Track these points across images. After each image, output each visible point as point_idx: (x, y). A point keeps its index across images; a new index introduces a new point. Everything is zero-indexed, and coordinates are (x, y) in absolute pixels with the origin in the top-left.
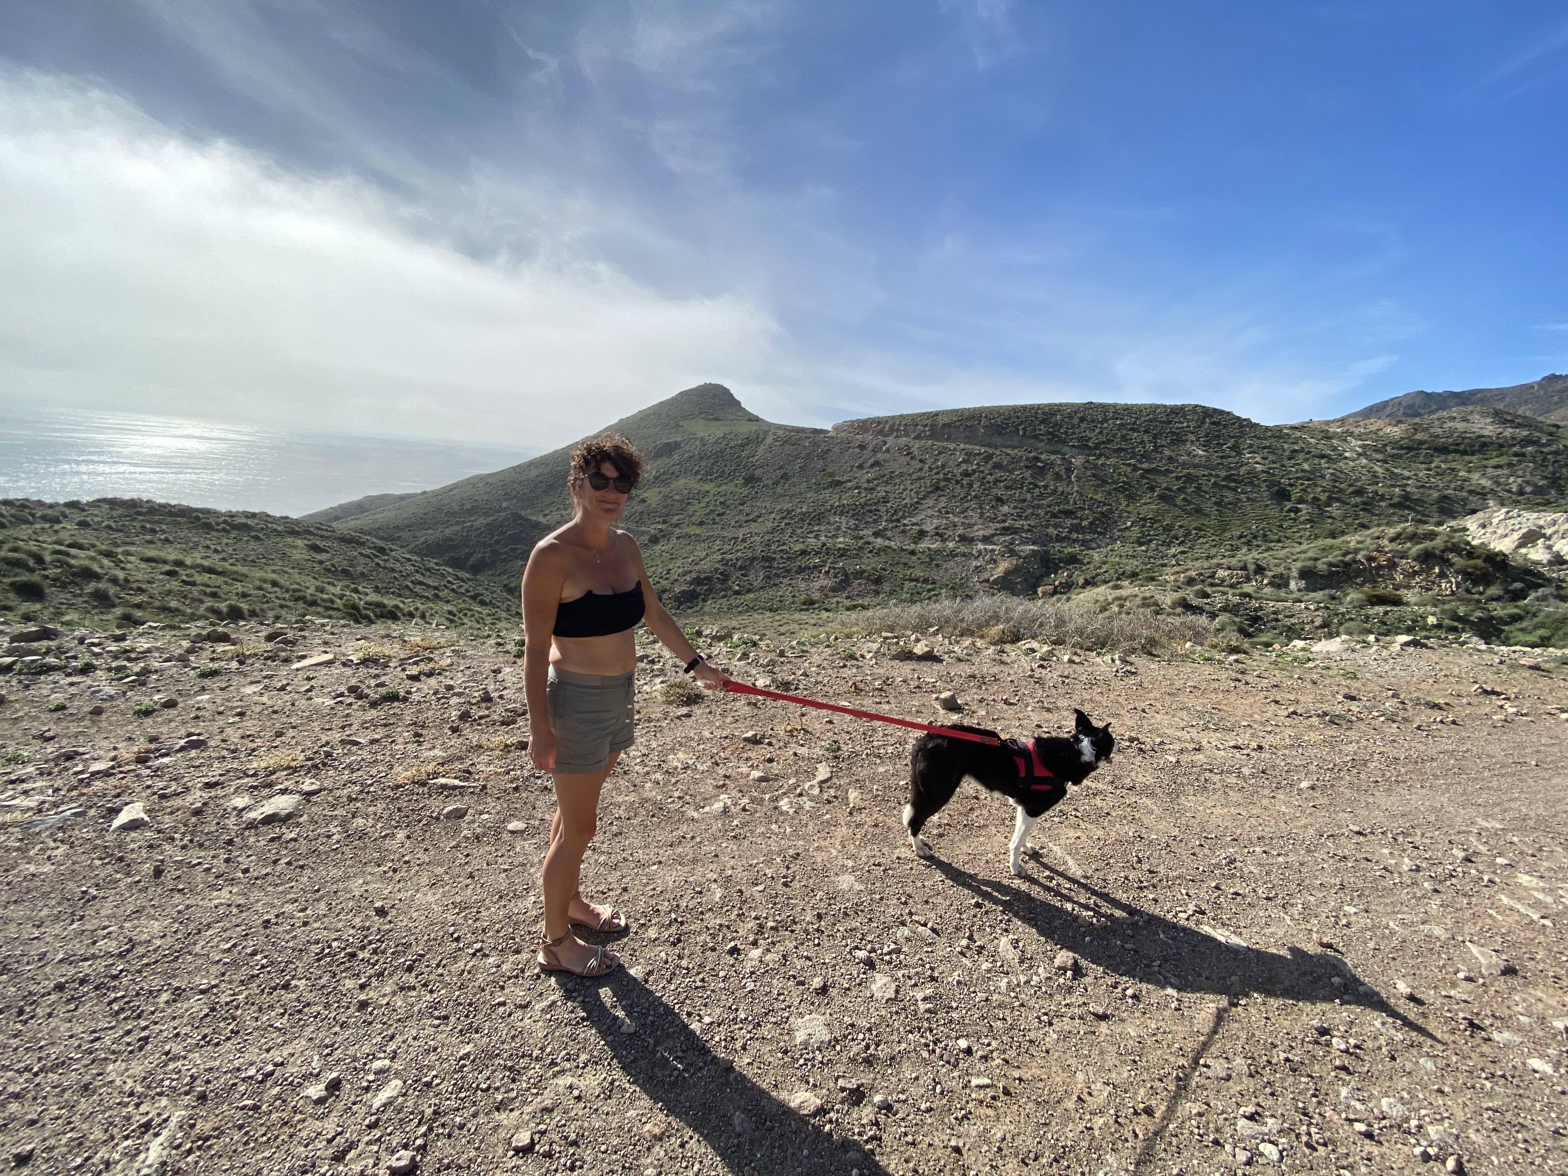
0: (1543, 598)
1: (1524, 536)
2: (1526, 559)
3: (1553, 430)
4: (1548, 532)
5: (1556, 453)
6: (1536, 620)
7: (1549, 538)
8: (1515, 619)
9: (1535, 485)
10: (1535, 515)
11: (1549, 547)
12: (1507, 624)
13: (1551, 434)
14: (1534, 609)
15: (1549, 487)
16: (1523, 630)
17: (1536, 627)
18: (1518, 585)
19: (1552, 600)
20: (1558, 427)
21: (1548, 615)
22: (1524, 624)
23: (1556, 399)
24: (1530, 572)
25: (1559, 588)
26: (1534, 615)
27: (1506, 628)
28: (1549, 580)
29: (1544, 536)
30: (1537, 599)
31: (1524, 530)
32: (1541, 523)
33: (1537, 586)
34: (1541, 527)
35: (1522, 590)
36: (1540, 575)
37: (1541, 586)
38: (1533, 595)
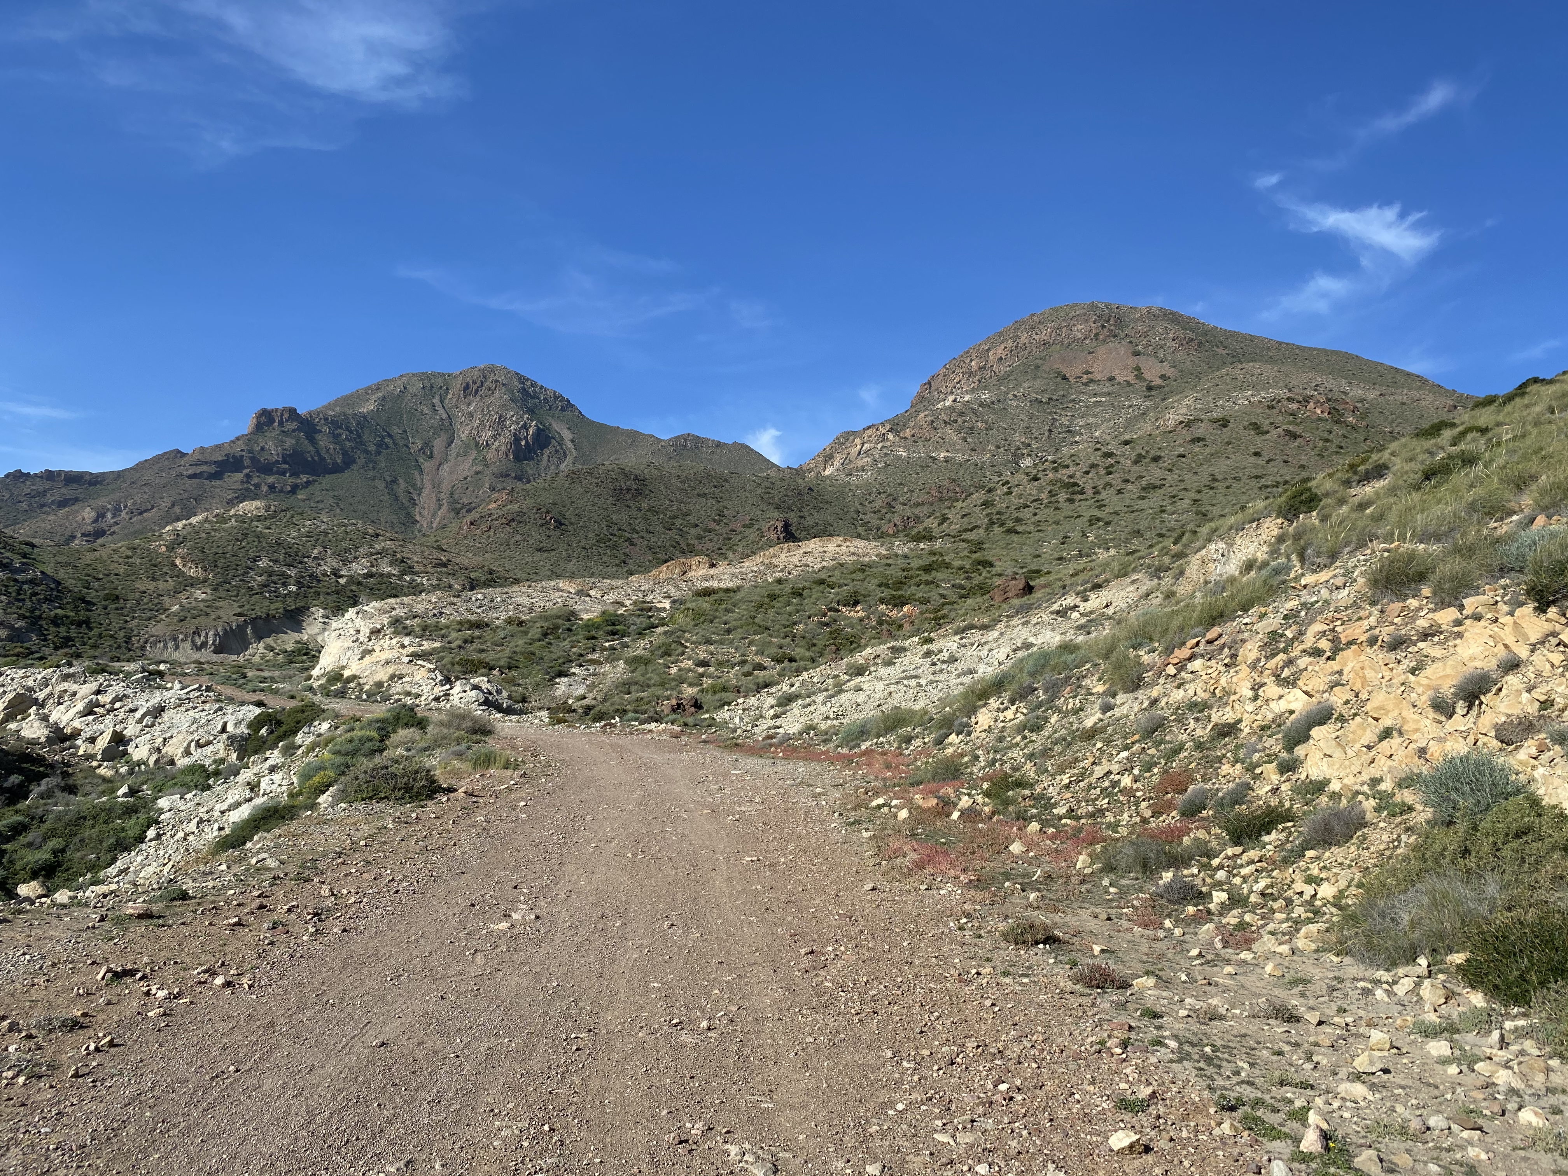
0: (47, 795)
1: (11, 705)
2: (22, 739)
3: (27, 549)
4: (41, 695)
5: (32, 582)
6: (44, 827)
7: (42, 706)
8: (19, 829)
9: (12, 628)
10: (21, 673)
11: (45, 718)
12: (8, 839)
13: (24, 556)
14: (40, 812)
15: (29, 630)
16: (30, 845)
17: (46, 838)
18: (15, 779)
19: (58, 794)
20: (33, 546)
21: (58, 818)
22: (30, 836)
23: (24, 505)
24: (27, 757)
25: (65, 775)
26: (42, 821)
27: (8, 847)
28: (52, 766)
29: (36, 702)
30: (42, 796)
31: (11, 696)
32: (30, 683)
33: (39, 777)
34: (30, 690)
35: (21, 785)
36: (40, 760)
37: (47, 775)
38: (36, 791)
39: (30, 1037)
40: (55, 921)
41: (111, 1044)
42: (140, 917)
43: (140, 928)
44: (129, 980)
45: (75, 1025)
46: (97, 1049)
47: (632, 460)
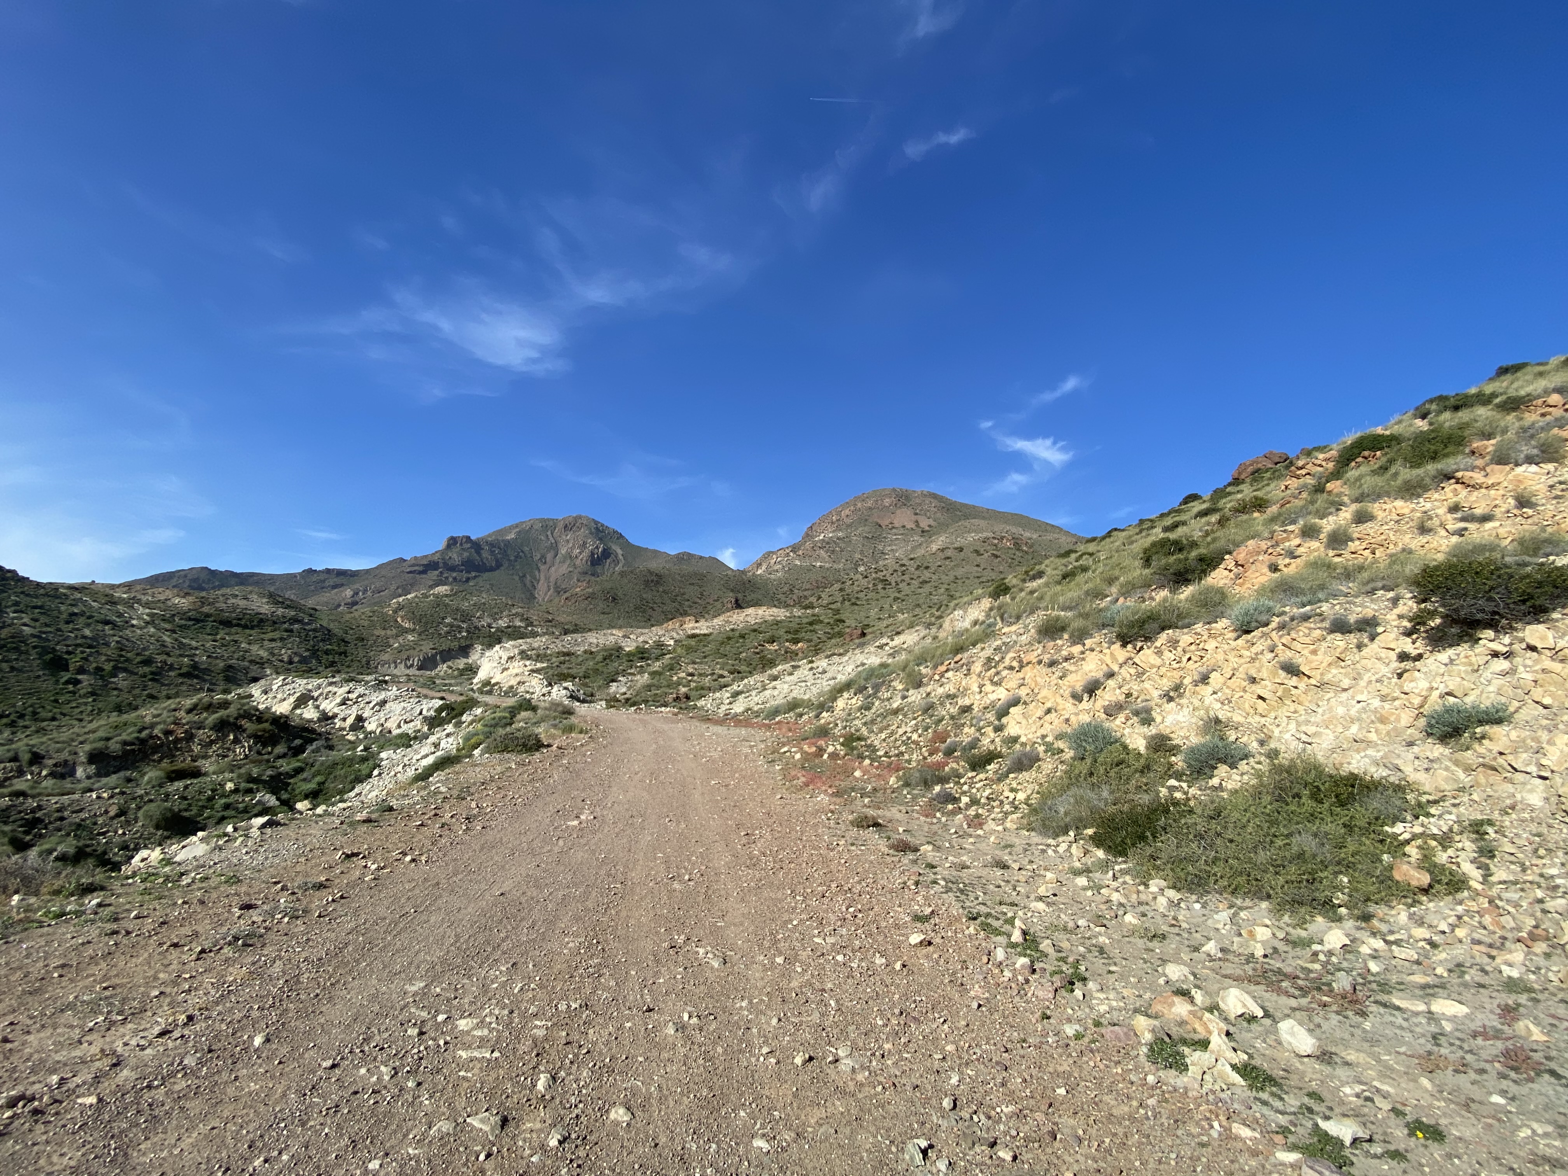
0: (317, 750)
1: (298, 699)
2: (302, 719)
3: (312, 612)
4: (316, 694)
5: (315, 630)
6: (313, 769)
7: (316, 700)
8: (298, 771)
9: (301, 656)
10: (305, 681)
11: (317, 707)
12: (292, 777)
13: (311, 615)
14: (311, 761)
15: (311, 657)
16: (304, 780)
17: (314, 776)
18: (298, 742)
19: (322, 750)
20: (316, 610)
21: (322, 764)
22: (305, 775)
23: (312, 588)
24: (306, 730)
25: (327, 739)
26: (312, 766)
27: (291, 781)
28: (320, 734)
29: (312, 698)
30: (313, 752)
31: (298, 695)
32: (310, 687)
33: (311, 741)
34: (310, 691)
35: (301, 745)
36: (313, 731)
37: (317, 740)
38: (310, 748)
39: (293, 893)
40: (314, 825)
41: (342, 897)
42: (364, 821)
43: (364, 828)
44: (355, 859)
45: (320, 886)
46: (333, 901)
47: (654, 565)
